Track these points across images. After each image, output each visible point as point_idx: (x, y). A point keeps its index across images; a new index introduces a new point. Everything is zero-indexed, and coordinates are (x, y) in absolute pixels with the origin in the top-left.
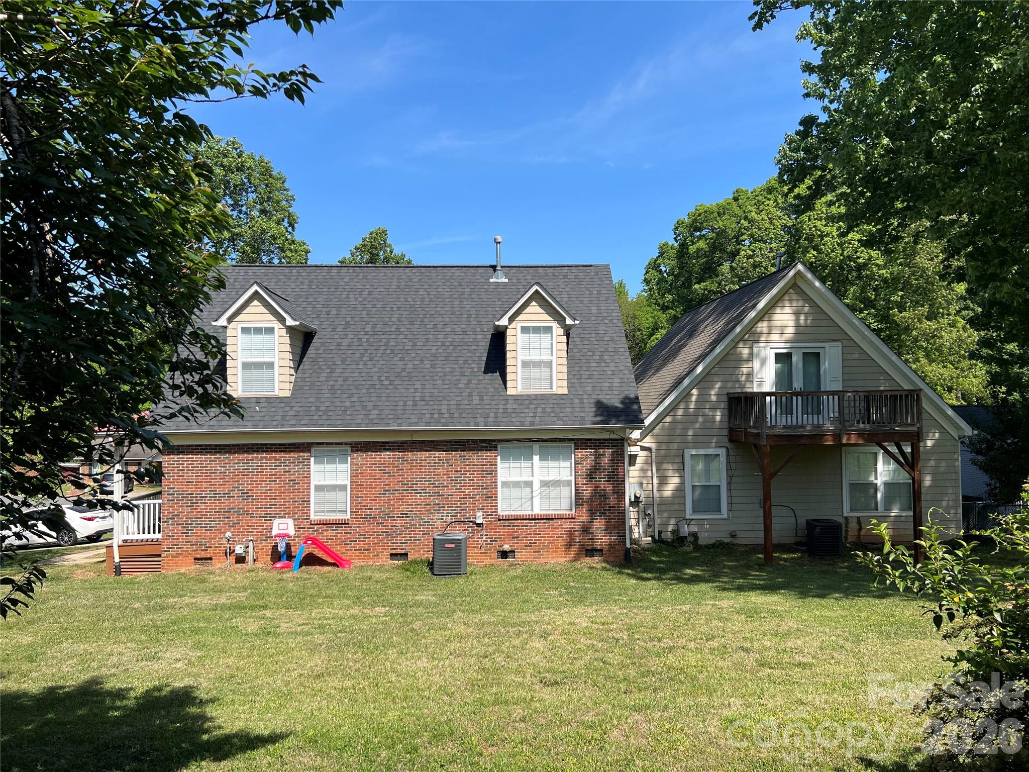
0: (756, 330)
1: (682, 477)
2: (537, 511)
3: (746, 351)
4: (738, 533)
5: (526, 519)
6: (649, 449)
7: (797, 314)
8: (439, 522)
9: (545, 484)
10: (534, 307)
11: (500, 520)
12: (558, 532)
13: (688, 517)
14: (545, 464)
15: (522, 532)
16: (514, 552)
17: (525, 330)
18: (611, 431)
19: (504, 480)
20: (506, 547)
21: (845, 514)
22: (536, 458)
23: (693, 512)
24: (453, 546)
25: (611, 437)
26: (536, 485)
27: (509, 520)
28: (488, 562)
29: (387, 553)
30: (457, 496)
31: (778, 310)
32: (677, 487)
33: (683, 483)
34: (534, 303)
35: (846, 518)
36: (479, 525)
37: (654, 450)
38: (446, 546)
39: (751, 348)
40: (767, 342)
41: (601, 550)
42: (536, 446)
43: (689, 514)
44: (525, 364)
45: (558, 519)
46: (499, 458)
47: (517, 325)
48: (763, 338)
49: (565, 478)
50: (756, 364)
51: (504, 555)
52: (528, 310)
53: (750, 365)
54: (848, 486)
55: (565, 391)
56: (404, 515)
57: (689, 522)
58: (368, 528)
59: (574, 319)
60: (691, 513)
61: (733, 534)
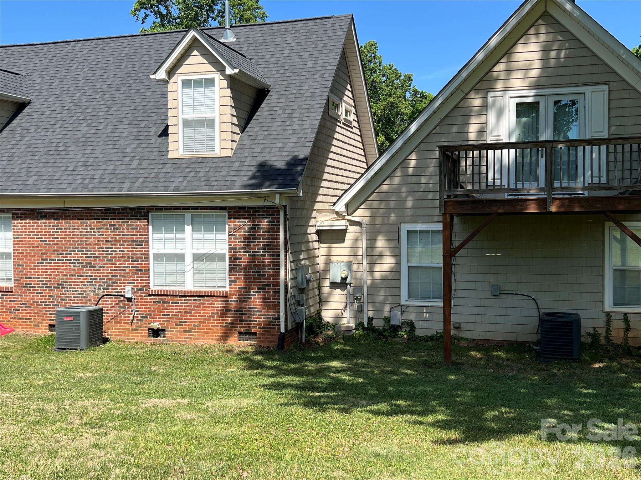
0: (492, 76)
1: (397, 256)
2: (189, 286)
3: (477, 102)
4: (463, 325)
5: (176, 296)
6: (358, 224)
7: (546, 50)
8: (92, 295)
9: (197, 257)
10: (196, 58)
11: (150, 295)
12: (209, 311)
13: (403, 303)
14: (197, 235)
15: (171, 310)
16: (164, 330)
17: (186, 84)
18: (265, 197)
19: (155, 251)
20: (156, 325)
21: (607, 309)
22: (188, 228)
23: (409, 297)
24: (71, 318)
25: (266, 204)
26: (189, 259)
27: (158, 295)
28: (138, 339)
29: (46, 324)
30: (109, 267)
31: (520, 48)
32: (393, 268)
33: (398, 264)
34: (195, 52)
35: (608, 314)
36: (129, 300)
37: (364, 225)
38: (65, 318)
39: (485, 98)
40: (506, 89)
41: (255, 334)
42: (188, 215)
43: (404, 301)
44: (187, 123)
45: (208, 296)
46: (150, 228)
47: (178, 79)
48: (500, 85)
49: (219, 251)
50: (491, 117)
51: (156, 333)
52: (190, 60)
53: (483, 119)
54: (611, 273)
55: (228, 153)
56: (60, 286)
57: (404, 309)
58: (28, 297)
59: (233, 67)
60: (407, 299)
61: (457, 325)
